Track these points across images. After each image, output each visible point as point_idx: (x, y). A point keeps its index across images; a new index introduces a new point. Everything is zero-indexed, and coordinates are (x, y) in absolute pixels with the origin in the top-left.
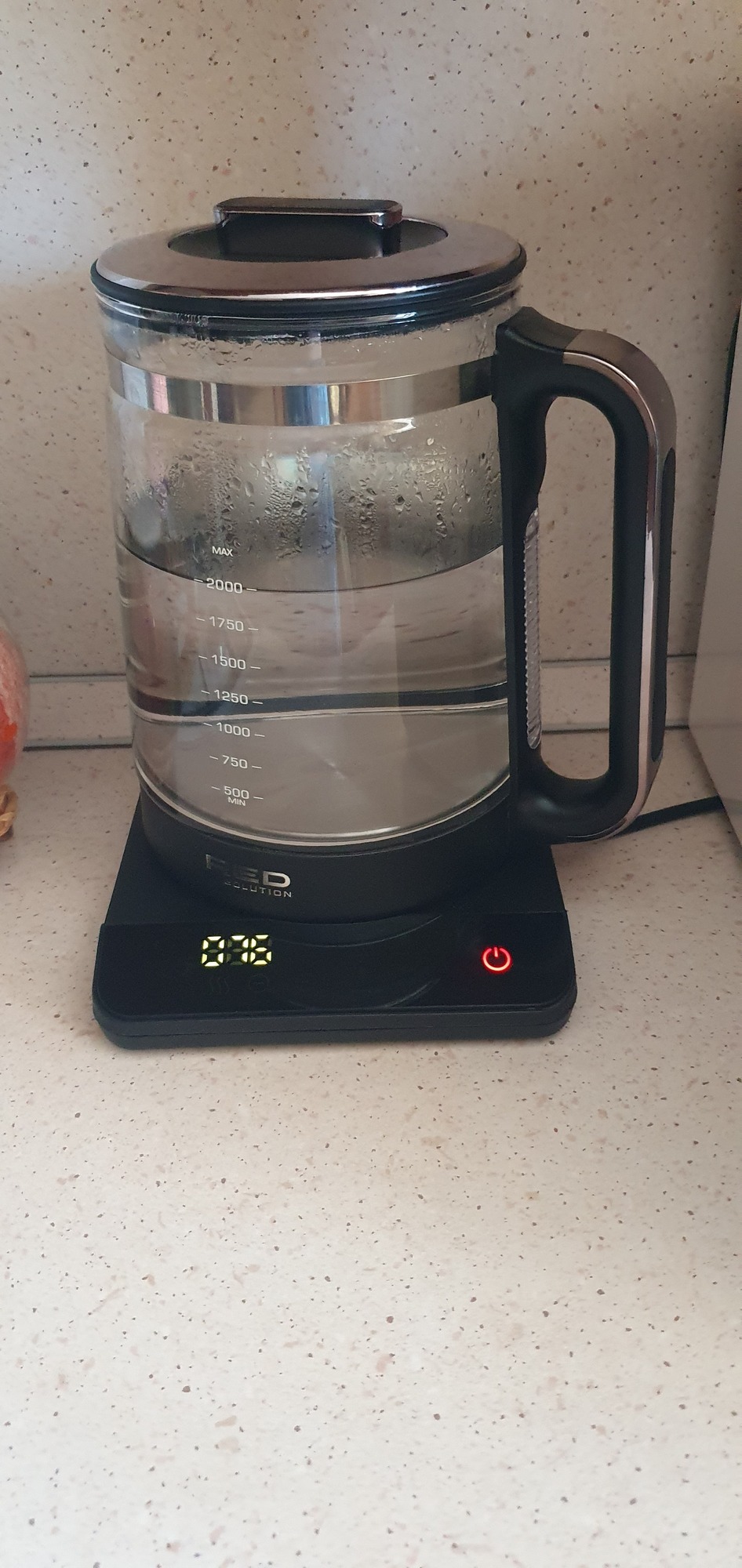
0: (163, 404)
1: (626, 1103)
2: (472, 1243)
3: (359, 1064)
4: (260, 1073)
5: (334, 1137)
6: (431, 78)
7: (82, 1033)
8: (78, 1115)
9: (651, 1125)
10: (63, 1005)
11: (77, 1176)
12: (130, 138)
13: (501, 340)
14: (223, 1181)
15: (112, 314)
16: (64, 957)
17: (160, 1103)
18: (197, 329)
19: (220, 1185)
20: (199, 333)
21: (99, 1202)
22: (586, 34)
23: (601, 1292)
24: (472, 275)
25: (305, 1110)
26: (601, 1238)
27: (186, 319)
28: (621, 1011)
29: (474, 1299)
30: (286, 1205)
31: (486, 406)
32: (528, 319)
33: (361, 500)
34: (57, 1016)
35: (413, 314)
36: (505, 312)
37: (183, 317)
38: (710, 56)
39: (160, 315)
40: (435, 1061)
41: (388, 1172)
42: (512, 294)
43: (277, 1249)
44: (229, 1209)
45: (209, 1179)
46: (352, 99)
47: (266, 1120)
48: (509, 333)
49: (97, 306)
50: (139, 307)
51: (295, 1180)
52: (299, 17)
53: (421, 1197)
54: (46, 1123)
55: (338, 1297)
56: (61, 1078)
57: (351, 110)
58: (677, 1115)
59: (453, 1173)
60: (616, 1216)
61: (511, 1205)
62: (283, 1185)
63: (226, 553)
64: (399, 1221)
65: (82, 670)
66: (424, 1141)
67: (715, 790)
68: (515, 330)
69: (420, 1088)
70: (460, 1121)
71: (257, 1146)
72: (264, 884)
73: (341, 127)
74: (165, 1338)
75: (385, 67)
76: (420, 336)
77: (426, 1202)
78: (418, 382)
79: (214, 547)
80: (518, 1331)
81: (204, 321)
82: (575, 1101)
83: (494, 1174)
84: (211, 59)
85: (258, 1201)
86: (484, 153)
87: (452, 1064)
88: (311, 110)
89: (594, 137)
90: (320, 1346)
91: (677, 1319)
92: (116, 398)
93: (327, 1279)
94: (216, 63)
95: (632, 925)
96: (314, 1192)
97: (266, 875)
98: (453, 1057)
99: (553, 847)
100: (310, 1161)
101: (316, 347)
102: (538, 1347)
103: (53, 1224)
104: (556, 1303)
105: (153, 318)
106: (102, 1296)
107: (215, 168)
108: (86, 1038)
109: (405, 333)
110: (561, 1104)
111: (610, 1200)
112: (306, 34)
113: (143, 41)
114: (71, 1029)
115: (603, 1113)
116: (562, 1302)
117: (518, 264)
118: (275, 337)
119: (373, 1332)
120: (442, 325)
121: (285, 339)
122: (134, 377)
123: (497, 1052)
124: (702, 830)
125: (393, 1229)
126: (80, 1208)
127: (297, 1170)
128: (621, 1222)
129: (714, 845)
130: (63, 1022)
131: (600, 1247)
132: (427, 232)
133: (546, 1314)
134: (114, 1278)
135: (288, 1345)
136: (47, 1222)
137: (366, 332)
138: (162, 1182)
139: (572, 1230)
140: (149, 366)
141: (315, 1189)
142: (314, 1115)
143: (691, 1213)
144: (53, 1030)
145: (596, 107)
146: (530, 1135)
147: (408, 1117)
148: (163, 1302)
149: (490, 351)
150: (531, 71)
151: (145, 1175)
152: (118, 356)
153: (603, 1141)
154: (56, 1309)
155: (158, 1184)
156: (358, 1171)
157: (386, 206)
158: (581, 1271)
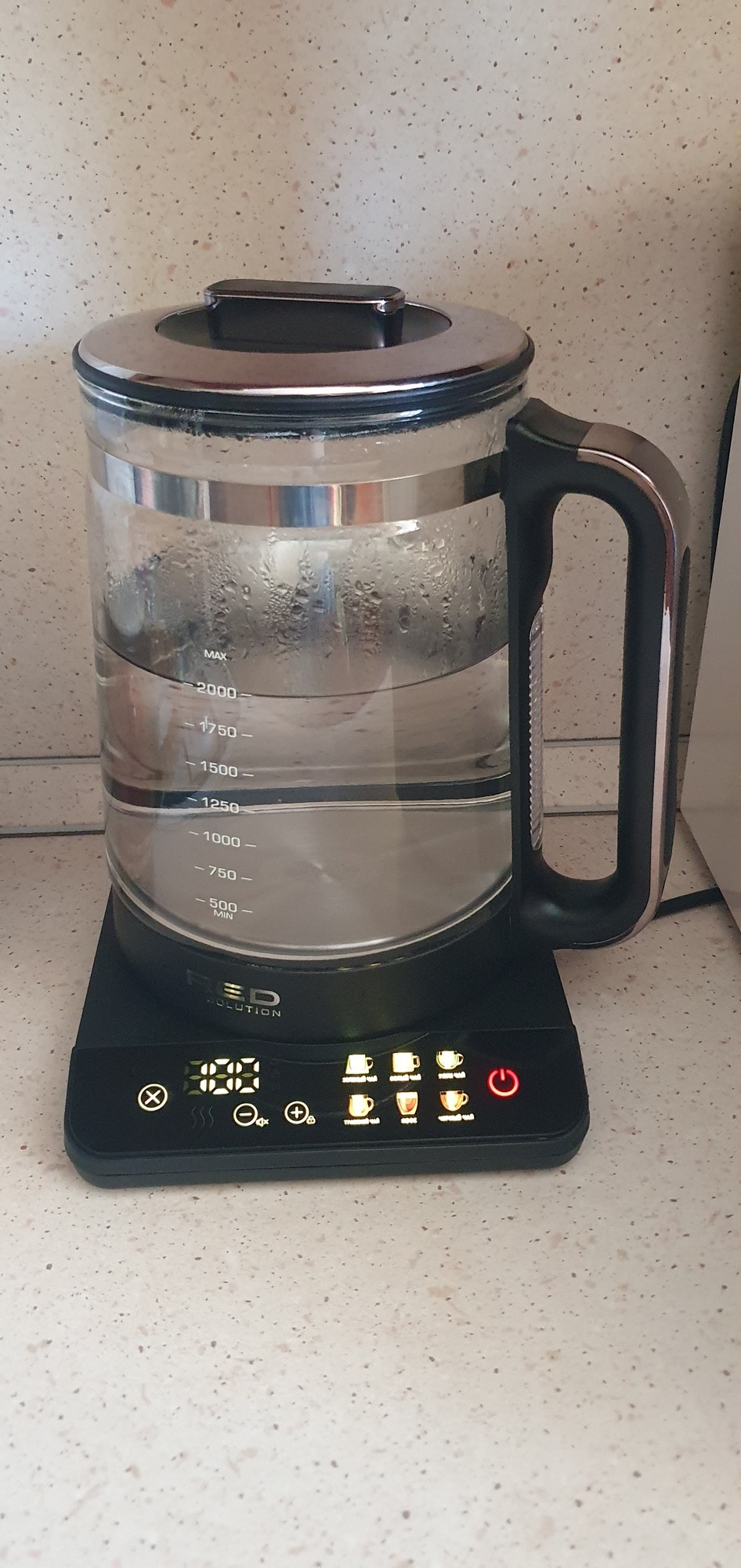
0: (149, 497)
1: (646, 1241)
2: (492, 1415)
3: (356, 1202)
4: (248, 1214)
5: (333, 1289)
6: (421, 157)
7: (52, 1168)
8: (49, 1267)
9: (674, 1267)
10: (29, 1134)
11: (49, 1342)
12: (107, 211)
13: (511, 436)
14: (213, 1344)
15: (95, 402)
16: (29, 1077)
17: (139, 1250)
18: (192, 425)
19: (210, 1349)
20: (191, 428)
21: (74, 1374)
22: (579, 118)
23: (637, 1474)
24: (482, 370)
25: (300, 1257)
26: (632, 1406)
27: (180, 412)
28: (634, 1134)
29: (498, 1486)
30: (283, 1373)
31: (494, 503)
32: (537, 414)
33: (366, 604)
34: (23, 1148)
35: (419, 412)
36: (512, 407)
37: (176, 411)
38: (703, 142)
39: (149, 407)
40: (438, 1197)
41: (394, 1329)
42: (520, 387)
43: (276, 1427)
44: (220, 1378)
45: (197, 1342)
46: (339, 176)
47: (256, 1269)
48: (520, 428)
49: (78, 393)
50: (125, 397)
51: (292, 1341)
52: (285, 95)
53: (432, 1359)
54: (12, 1277)
55: (346, 1486)
56: (30, 1221)
57: (337, 186)
58: (702, 1255)
59: (465, 1329)
60: (646, 1378)
61: (530, 1367)
62: (279, 1347)
63: (219, 657)
64: (409, 1389)
65: (45, 752)
66: (433, 1292)
67: (711, 878)
68: (528, 427)
69: (425, 1229)
70: (469, 1267)
71: (249, 1301)
72: (251, 1002)
73: (327, 204)
74: (153, 1547)
75: (374, 146)
76: (429, 433)
77: (437, 1365)
78: (424, 482)
79: (206, 651)
80: (548, 1526)
81: (199, 416)
82: (592, 1240)
83: (509, 1330)
84: (193, 134)
85: (252, 1368)
86: (475, 232)
87: (457, 1200)
88: (296, 186)
89: (586, 217)
90: (329, 1552)
91: (723, 1507)
92: (97, 488)
93: (334, 1464)
94: (198, 138)
95: (639, 1034)
96: (313, 1356)
97: (253, 992)
98: (457, 1191)
99: (556, 952)
100: (307, 1318)
101: (318, 445)
102: (573, 1547)
103: (23, 1404)
104: (589, 1489)
105: (142, 410)
106: (79, 1495)
107: (195, 242)
108: (56, 1174)
109: (415, 430)
110: (578, 1245)
111: (637, 1358)
112: (292, 112)
113: (122, 114)
114: (40, 1163)
115: (623, 1254)
116: (596, 1488)
117: (526, 356)
118: (277, 434)
119: (389, 1532)
120: (453, 422)
121: (287, 437)
122: (121, 472)
123: (505, 1185)
124: (702, 923)
125: (403, 1399)
126: (53, 1382)
127: (294, 1329)
128: (652, 1385)
129: (716, 941)
130: (31, 1154)
131: (631, 1417)
132: (430, 320)
133: (579, 1503)
134: (93, 1470)
135: (294, 1551)
136: (16, 1401)
137: (375, 429)
138: (145, 1347)
139: (599, 1397)
140: (138, 460)
141: (316, 1353)
142: (309, 1263)
143: (726, 1373)
144: (19, 1164)
145: (589, 188)
146: (546, 1281)
147: (413, 1263)
148: (149, 1501)
149: (498, 448)
150: (523, 152)
151: (125, 1338)
152: (100, 446)
153: (624, 1287)
154: (27, 1514)
155: (141, 1349)
156: (362, 1329)
157: (387, 292)
158: (613, 1448)
